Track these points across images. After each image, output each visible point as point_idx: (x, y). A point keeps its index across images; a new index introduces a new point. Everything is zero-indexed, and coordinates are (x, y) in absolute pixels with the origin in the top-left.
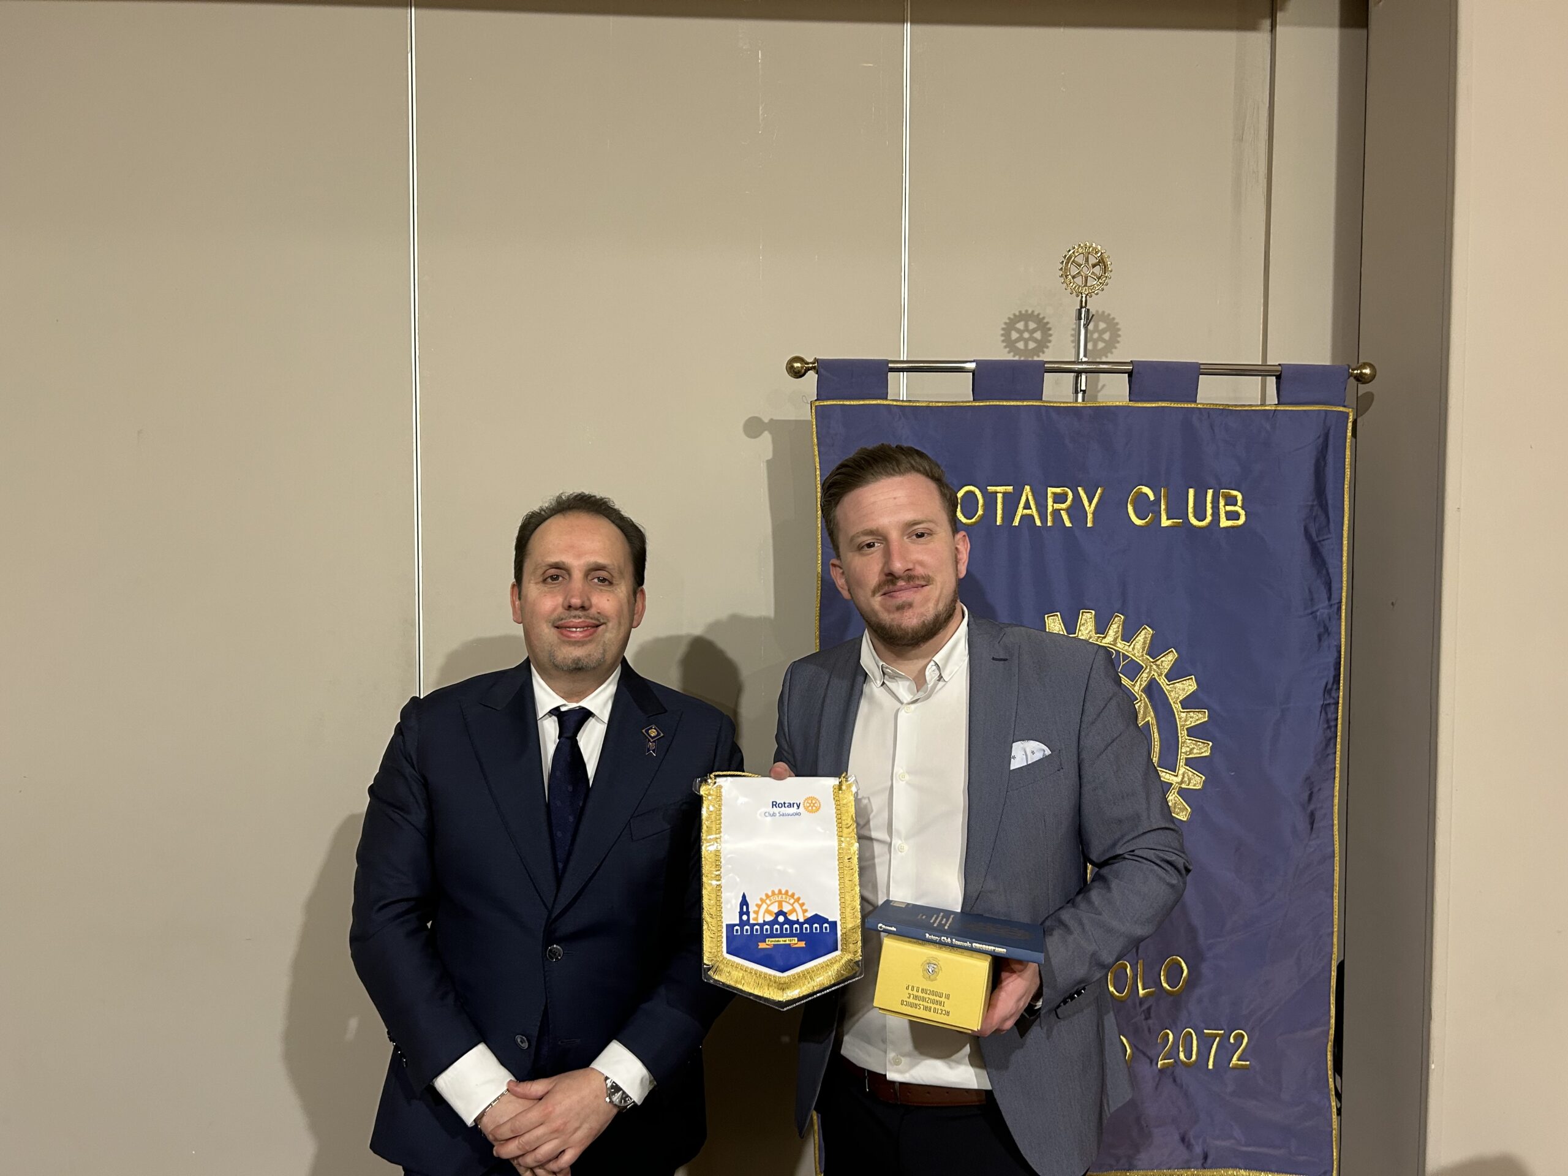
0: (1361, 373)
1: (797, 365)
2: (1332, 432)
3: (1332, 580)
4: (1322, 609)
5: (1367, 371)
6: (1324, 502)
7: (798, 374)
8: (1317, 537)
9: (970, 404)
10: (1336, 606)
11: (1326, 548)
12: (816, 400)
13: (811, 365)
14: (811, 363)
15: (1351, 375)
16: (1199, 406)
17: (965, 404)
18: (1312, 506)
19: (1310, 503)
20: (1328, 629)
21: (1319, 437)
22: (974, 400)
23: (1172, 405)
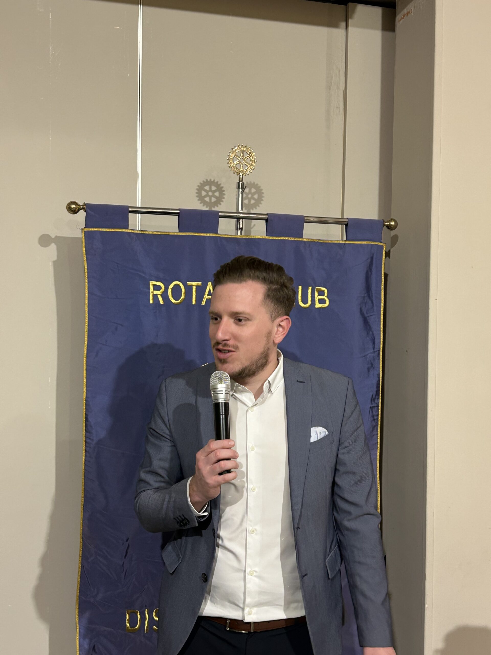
0: (390, 224)
1: (73, 206)
2: (375, 257)
3: (375, 338)
4: (370, 353)
5: (393, 223)
6: (371, 295)
7: (74, 212)
8: (367, 313)
9: (177, 234)
10: (377, 353)
11: (371, 320)
12: (85, 228)
13: (82, 207)
14: (82, 206)
15: (385, 225)
16: (304, 240)
17: (174, 234)
18: (364, 297)
19: (363, 295)
20: (373, 365)
21: (368, 259)
22: (179, 232)
23: (290, 239)
